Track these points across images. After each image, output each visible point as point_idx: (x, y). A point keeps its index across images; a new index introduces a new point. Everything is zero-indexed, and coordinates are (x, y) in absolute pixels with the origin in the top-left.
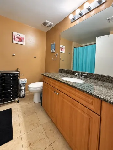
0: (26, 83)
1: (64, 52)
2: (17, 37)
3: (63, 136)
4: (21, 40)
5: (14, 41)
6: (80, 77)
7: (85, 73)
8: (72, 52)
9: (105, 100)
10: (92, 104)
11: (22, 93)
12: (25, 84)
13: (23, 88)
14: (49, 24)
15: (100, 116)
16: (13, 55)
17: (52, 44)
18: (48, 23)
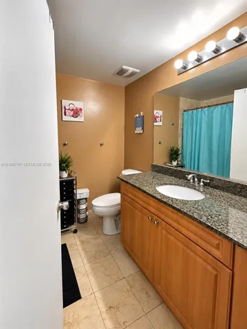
0: (88, 196)
1: (160, 124)
2: (69, 109)
3: (165, 304)
4: (76, 113)
5: (65, 118)
6: (196, 185)
7: (205, 178)
8: (180, 122)
9: (241, 246)
10: (218, 247)
11: (82, 216)
12: (86, 199)
13: (83, 207)
14: (130, 72)
15: (232, 270)
16: (65, 145)
17: (137, 115)
18: (128, 70)
